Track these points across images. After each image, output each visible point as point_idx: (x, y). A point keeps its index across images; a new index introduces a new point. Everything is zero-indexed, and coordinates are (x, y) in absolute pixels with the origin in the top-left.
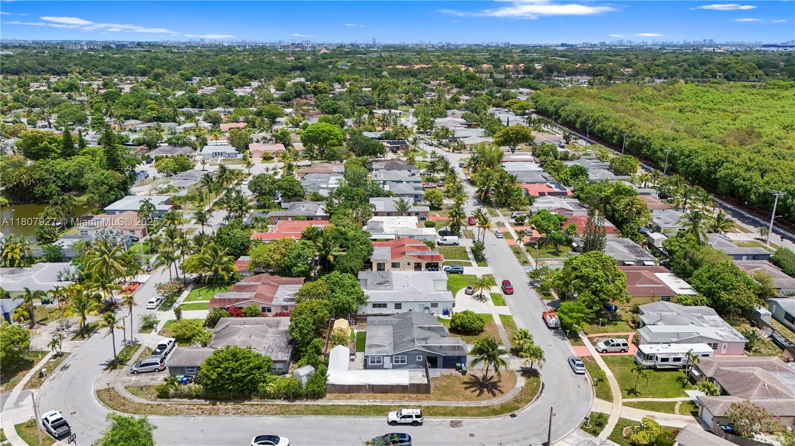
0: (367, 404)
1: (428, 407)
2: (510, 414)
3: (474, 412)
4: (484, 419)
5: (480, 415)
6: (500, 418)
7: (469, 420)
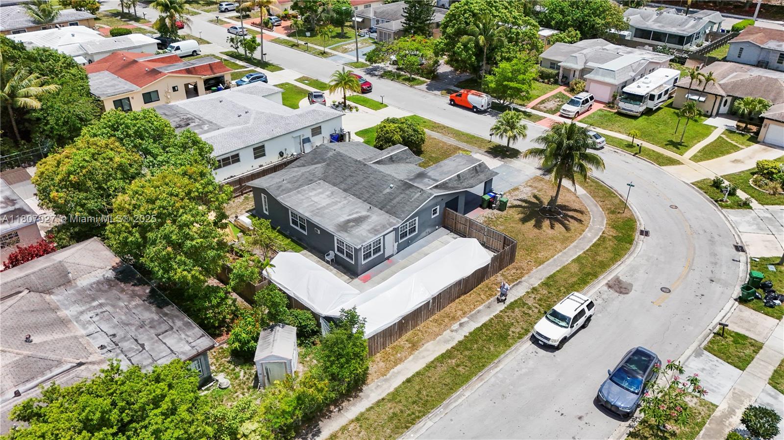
0: (459, 336)
1: (546, 284)
2: (638, 233)
3: (603, 256)
4: (632, 258)
5: (618, 254)
6: (641, 245)
7: (620, 270)
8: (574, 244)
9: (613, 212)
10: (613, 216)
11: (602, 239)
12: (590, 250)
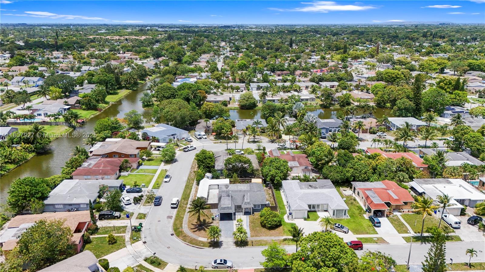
4: (171, 225)
5: (175, 224)
6: (171, 231)
7: (172, 221)
8: (187, 221)
9: (185, 236)
10: (184, 235)
11: (181, 226)
12: (182, 222)
